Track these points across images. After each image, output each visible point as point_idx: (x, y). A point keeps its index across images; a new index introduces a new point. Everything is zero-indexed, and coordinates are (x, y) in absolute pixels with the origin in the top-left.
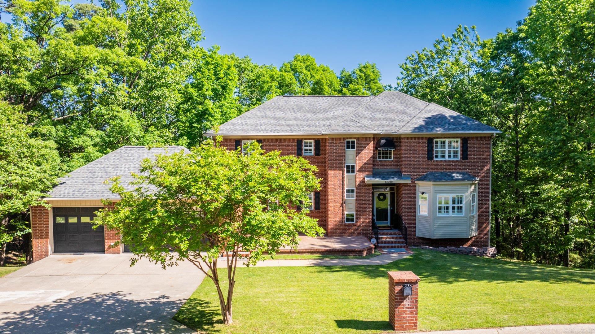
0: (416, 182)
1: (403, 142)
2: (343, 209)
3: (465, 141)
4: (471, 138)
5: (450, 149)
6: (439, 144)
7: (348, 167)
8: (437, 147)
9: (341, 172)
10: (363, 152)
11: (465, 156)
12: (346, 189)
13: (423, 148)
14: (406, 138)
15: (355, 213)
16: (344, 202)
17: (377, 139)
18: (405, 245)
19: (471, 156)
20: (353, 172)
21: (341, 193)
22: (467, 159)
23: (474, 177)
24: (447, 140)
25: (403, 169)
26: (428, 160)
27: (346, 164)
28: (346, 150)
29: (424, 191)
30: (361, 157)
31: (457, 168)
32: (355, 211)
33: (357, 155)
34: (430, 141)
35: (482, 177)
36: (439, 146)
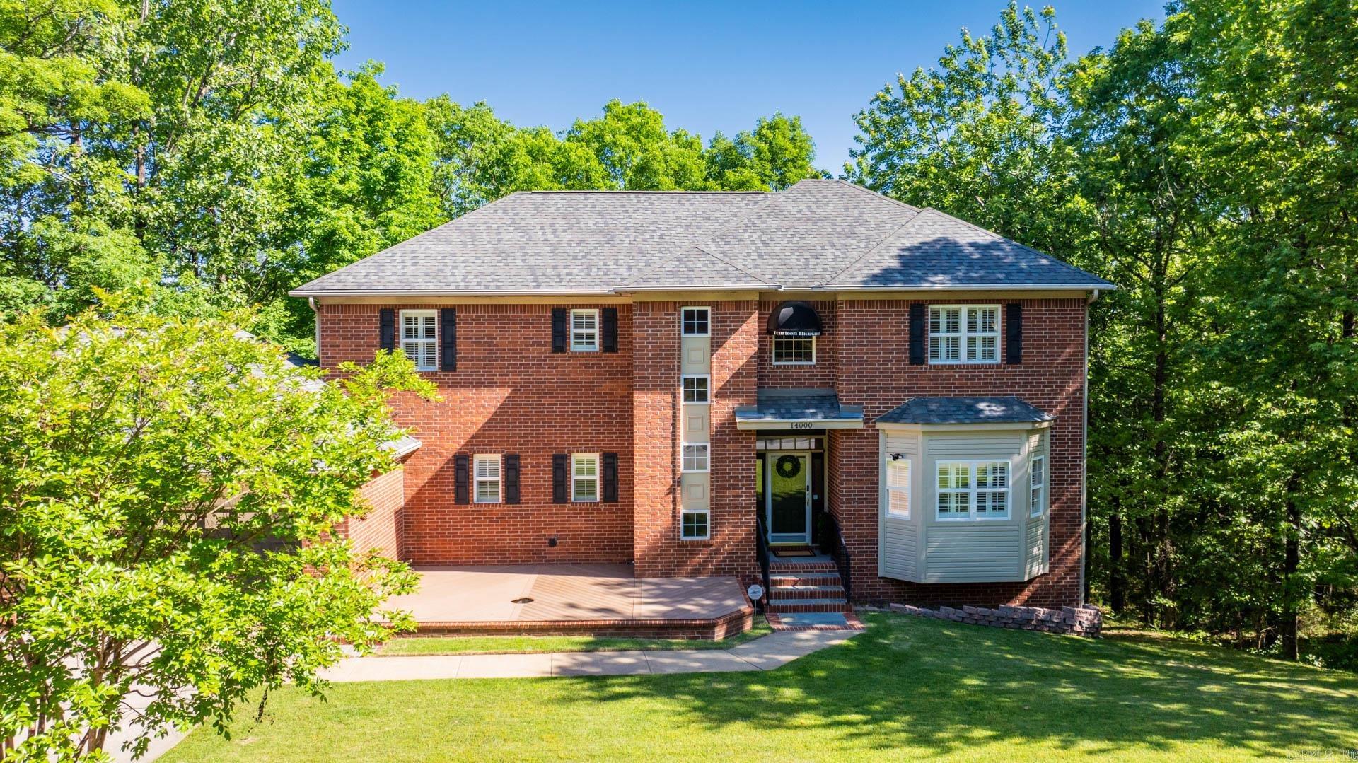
0: (879, 426)
1: (843, 313)
2: (674, 501)
3: (1014, 310)
4: (1030, 302)
5: (972, 335)
6: (943, 321)
7: (689, 383)
8: (936, 328)
9: (669, 398)
10: (730, 341)
11: (1013, 354)
12: (683, 443)
13: (897, 330)
14: (851, 303)
15: (708, 512)
16: (677, 482)
17: (767, 303)
18: (844, 602)
19: (1030, 351)
20: (702, 396)
21: (670, 458)
22: (1020, 363)
23: (1039, 410)
24: (964, 309)
25: (843, 388)
26: (912, 363)
27: (683, 376)
28: (683, 335)
29: (898, 451)
30: (722, 355)
31: (990, 387)
32: (709, 506)
33: (713, 351)
34: (917, 310)
35: (1062, 412)
36: (943, 326)
